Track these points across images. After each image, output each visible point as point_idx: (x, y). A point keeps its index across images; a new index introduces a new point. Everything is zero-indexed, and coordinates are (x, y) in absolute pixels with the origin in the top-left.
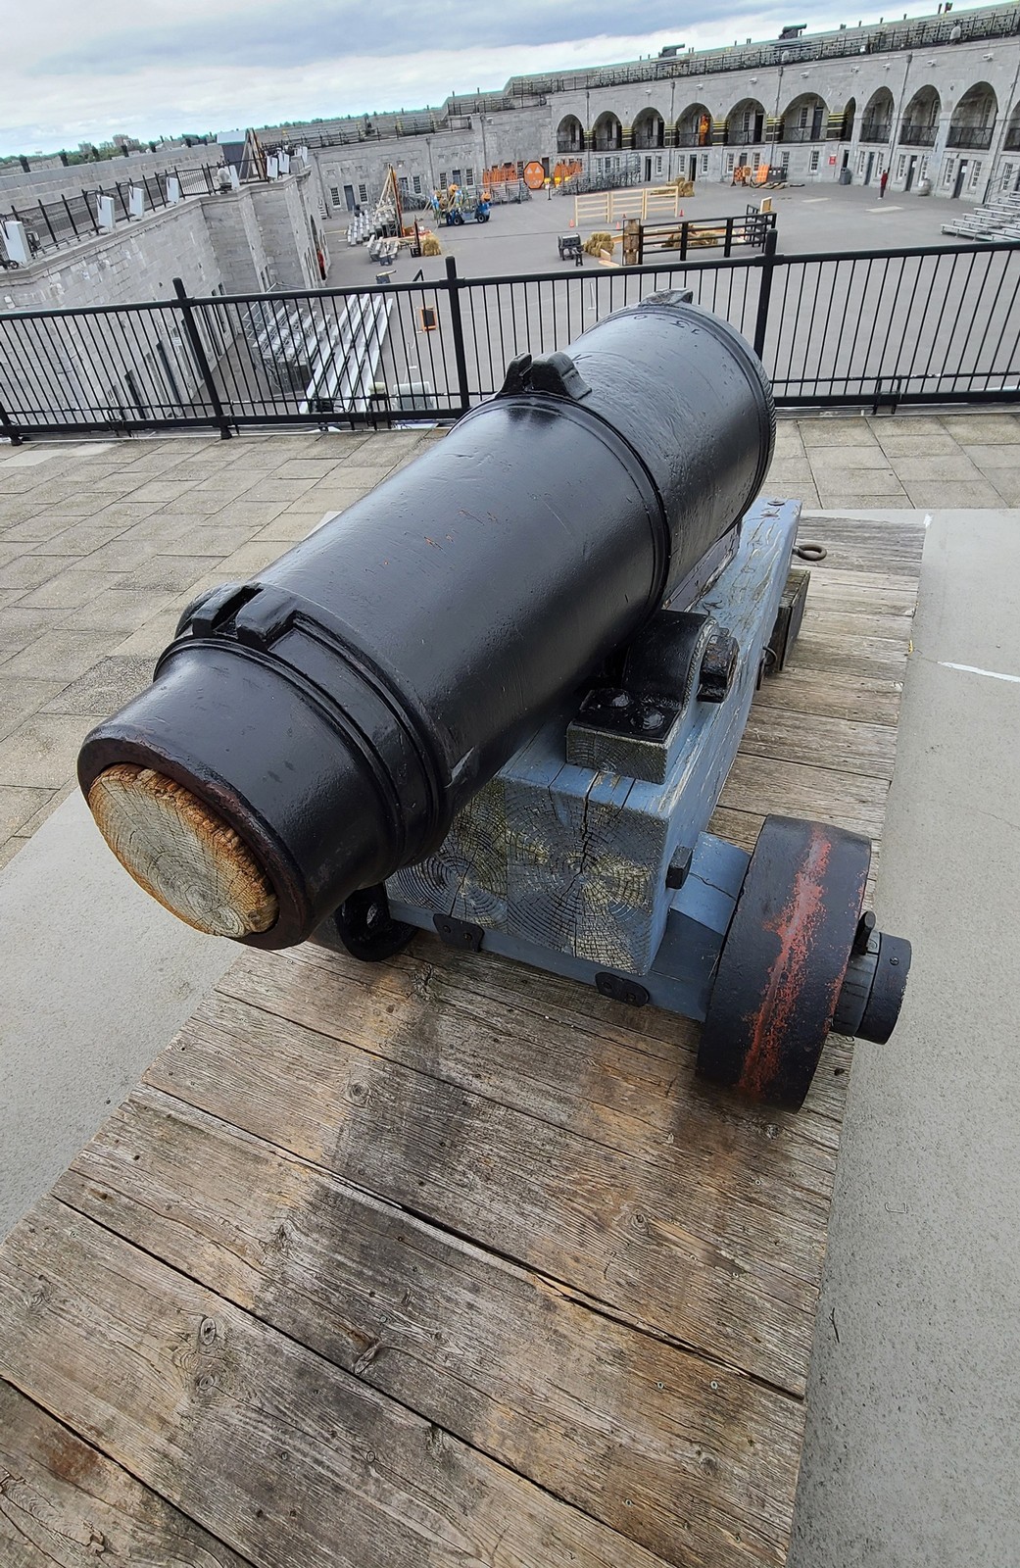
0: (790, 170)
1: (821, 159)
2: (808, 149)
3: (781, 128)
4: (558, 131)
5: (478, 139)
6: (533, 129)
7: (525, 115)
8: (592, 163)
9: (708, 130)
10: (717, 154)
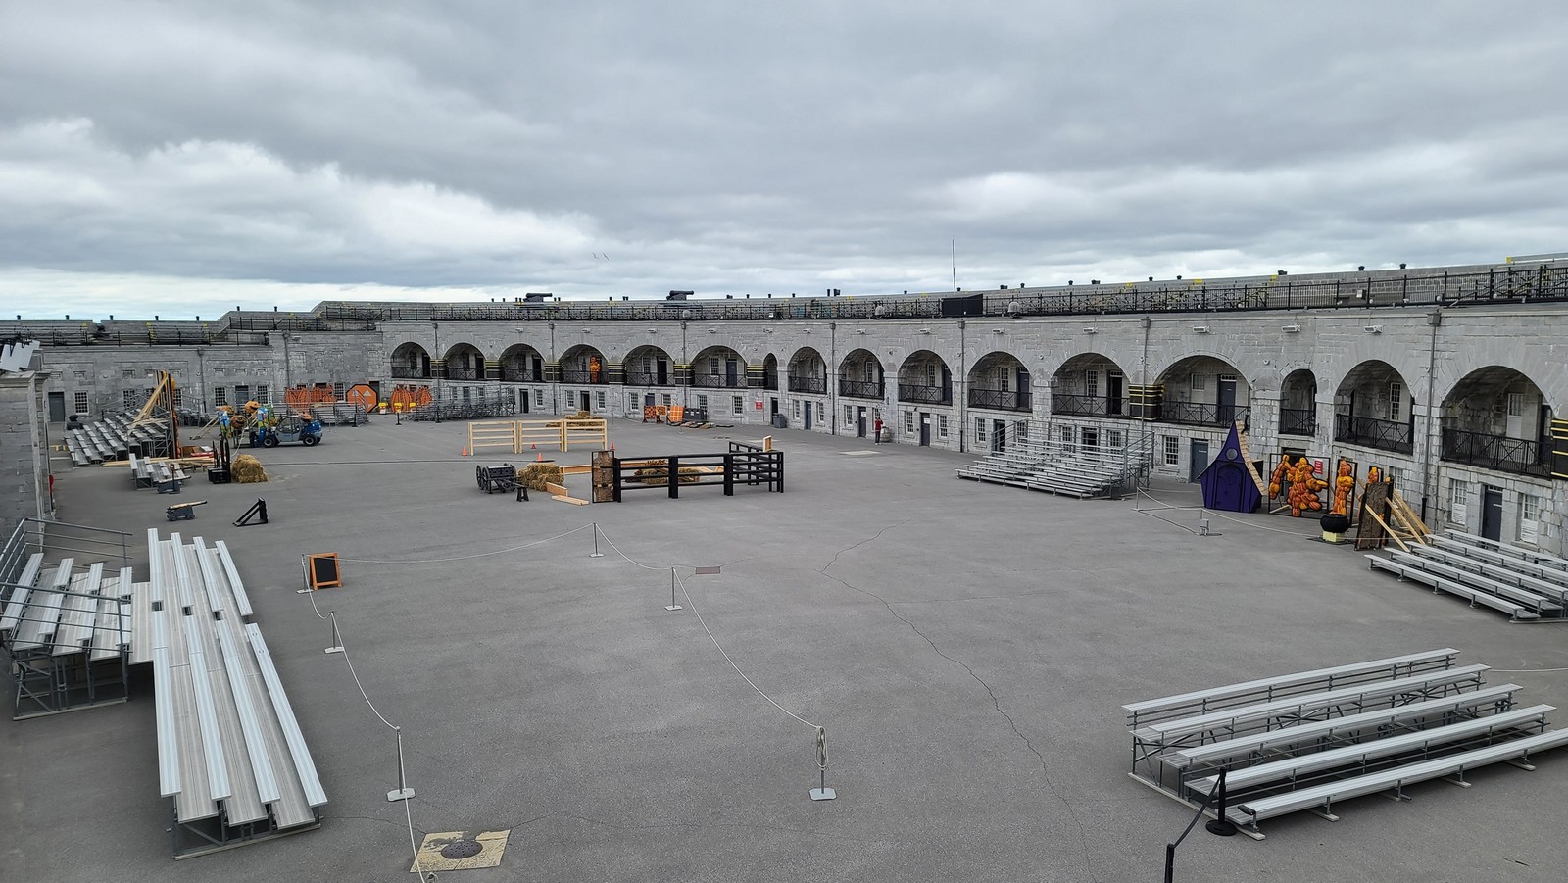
0: (710, 411)
1: (745, 404)
2: (729, 395)
3: (692, 374)
4: (393, 357)
5: (280, 355)
6: (359, 352)
7: (347, 338)
8: (446, 391)
9: (600, 370)
10: (615, 393)
